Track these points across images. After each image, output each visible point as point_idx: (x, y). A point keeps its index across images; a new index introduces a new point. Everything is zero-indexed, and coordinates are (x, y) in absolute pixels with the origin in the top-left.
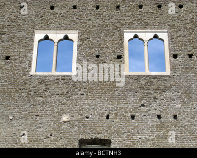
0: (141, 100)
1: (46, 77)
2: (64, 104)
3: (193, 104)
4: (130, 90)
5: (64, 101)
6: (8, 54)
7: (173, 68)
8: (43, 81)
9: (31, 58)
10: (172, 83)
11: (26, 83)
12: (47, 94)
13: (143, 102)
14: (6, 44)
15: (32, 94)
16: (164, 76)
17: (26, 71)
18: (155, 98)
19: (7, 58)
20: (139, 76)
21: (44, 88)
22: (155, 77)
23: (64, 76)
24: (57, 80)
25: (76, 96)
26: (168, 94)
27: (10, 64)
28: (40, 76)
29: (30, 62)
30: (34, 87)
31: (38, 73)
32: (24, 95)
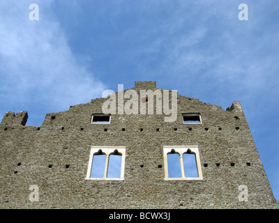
0: (179, 200)
1: (98, 181)
2: (113, 204)
3: (224, 203)
4: (170, 192)
5: (114, 201)
6: (68, 164)
7: (205, 175)
8: (96, 185)
9: (87, 166)
10: (205, 186)
11: (81, 187)
12: (99, 195)
13: (181, 202)
14: (67, 156)
15: (86, 195)
16: (198, 181)
17: (82, 177)
18: (191, 199)
19: (67, 166)
20: (177, 181)
21: (96, 190)
22: (190, 182)
23: (114, 181)
24: (108, 184)
25: (124, 198)
26: (203, 195)
27: (69, 171)
28: (94, 181)
29: (86, 169)
30: (88, 190)
31: (92, 179)
32: (79, 196)
